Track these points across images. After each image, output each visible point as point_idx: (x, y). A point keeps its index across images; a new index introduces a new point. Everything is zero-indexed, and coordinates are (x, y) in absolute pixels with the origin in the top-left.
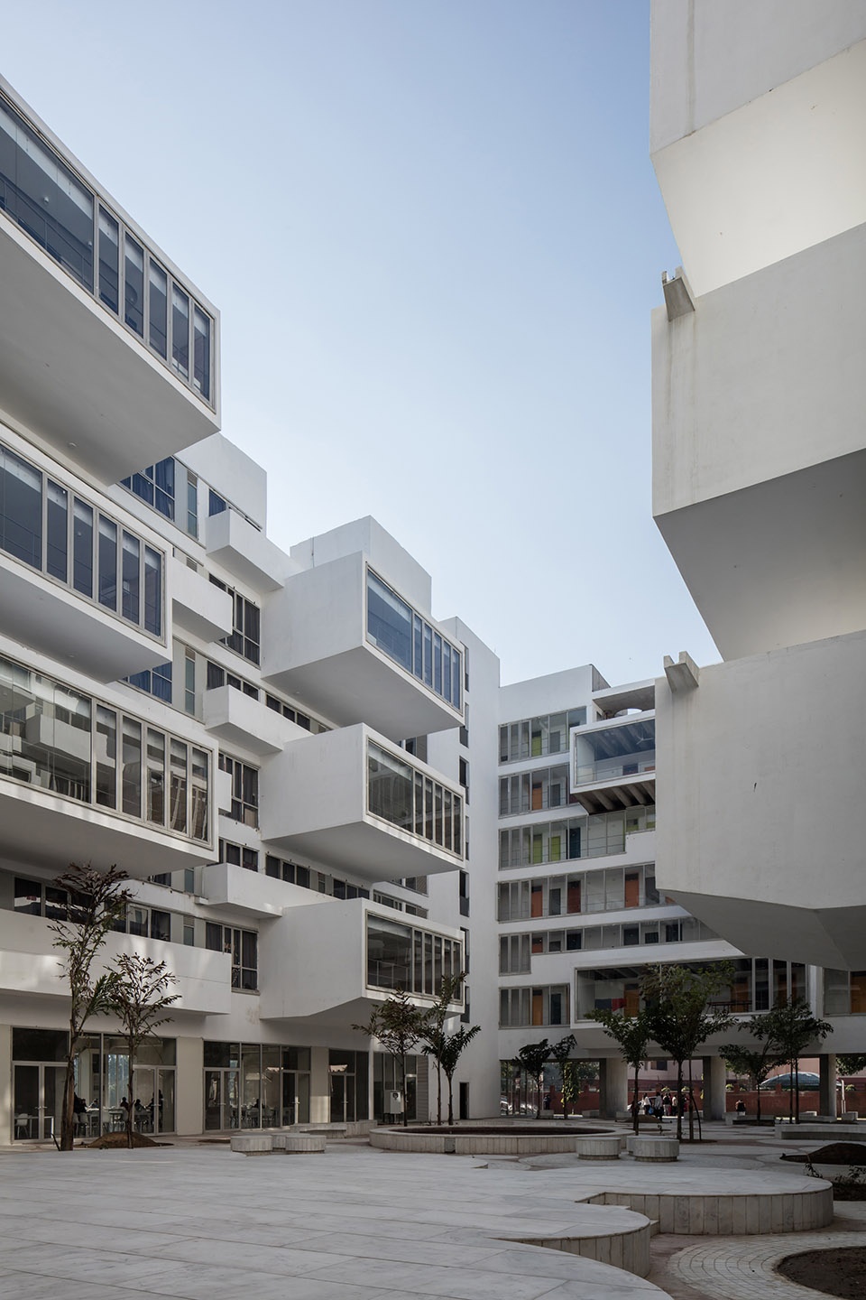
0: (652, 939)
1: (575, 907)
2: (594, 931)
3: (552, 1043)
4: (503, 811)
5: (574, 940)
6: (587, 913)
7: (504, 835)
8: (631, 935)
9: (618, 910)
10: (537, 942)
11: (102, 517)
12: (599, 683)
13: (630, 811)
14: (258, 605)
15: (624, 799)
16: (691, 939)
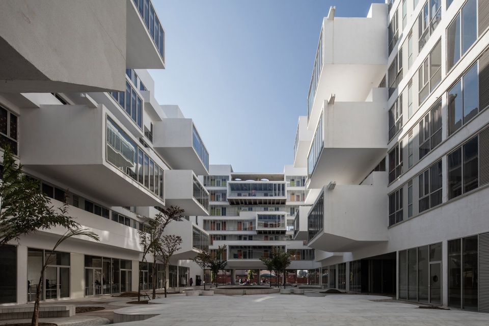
0: (245, 239)
1: (224, 229)
2: (230, 236)
5: (224, 237)
6: (228, 231)
8: (240, 237)
9: (237, 231)
12: (232, 171)
13: (241, 205)
14: (152, 123)
15: (240, 202)
16: (255, 240)
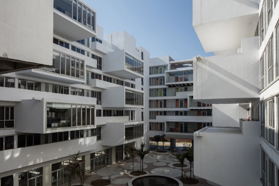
0: (181, 115)
1: (165, 107)
2: (169, 112)
3: (161, 135)
4: (150, 85)
5: (165, 113)
6: (168, 108)
7: (150, 90)
8: (177, 113)
9: (174, 108)
10: (157, 113)
11: (72, 57)
13: (177, 87)
14: (102, 57)
15: (176, 85)
